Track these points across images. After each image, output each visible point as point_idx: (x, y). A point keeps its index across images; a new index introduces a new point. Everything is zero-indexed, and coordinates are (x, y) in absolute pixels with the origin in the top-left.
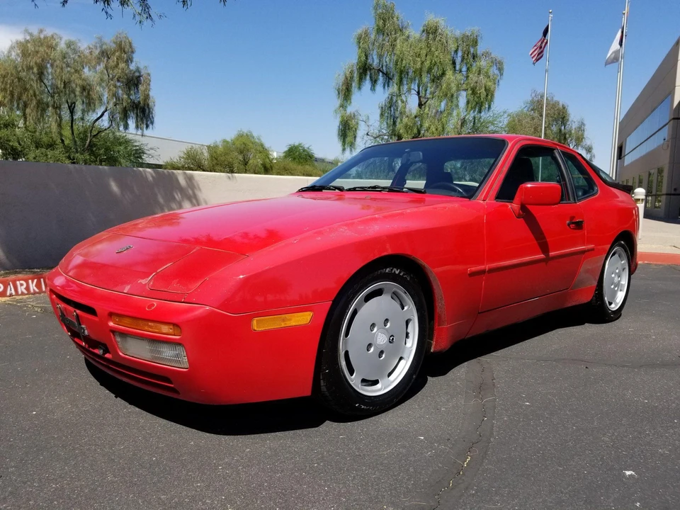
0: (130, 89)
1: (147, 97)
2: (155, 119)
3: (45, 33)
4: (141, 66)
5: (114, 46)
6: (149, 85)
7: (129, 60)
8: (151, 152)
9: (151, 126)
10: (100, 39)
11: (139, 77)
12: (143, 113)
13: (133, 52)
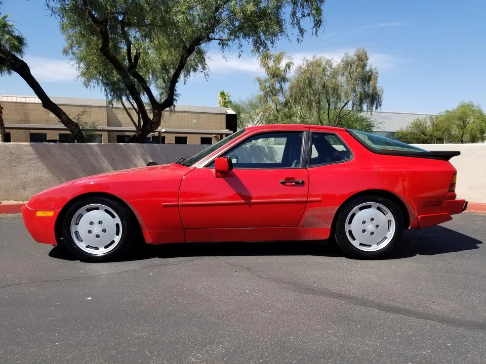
0: (365, 84)
1: (375, 88)
2: (382, 102)
3: (316, 58)
4: (373, 68)
5: (356, 58)
6: (376, 80)
7: (364, 66)
8: (379, 125)
9: (379, 108)
10: (346, 54)
11: (371, 75)
12: (373, 99)
13: (367, 60)
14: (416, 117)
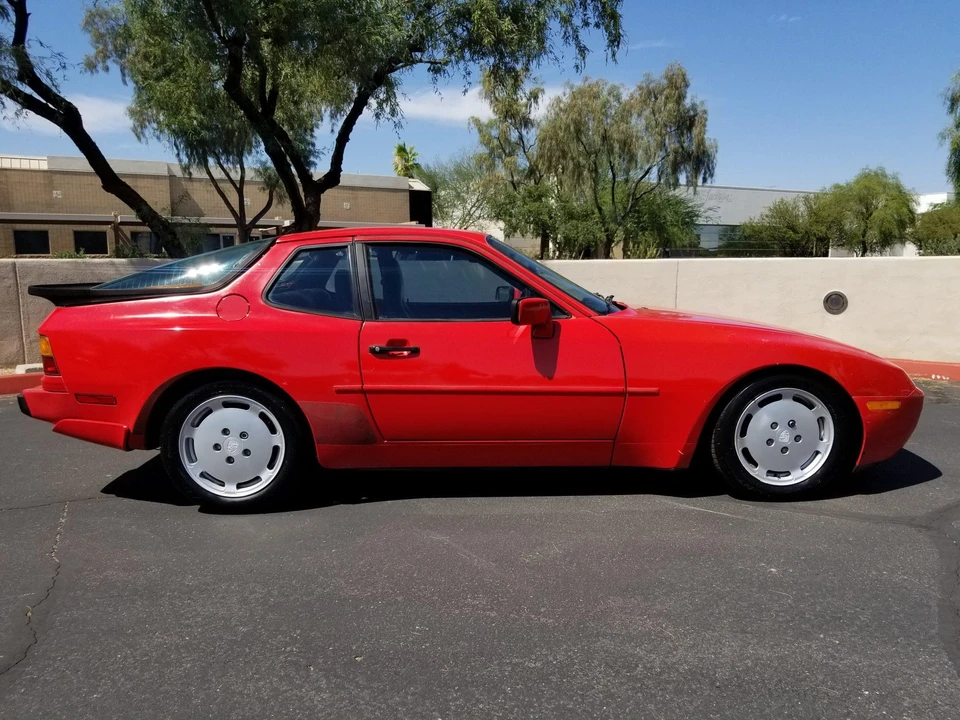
1: (701, 142)
2: (716, 170)
3: (589, 81)
4: (698, 101)
5: (665, 82)
6: (705, 126)
7: (681, 98)
8: (710, 213)
9: (709, 181)
10: (647, 75)
11: (695, 116)
12: (699, 162)
14: (777, 198)
